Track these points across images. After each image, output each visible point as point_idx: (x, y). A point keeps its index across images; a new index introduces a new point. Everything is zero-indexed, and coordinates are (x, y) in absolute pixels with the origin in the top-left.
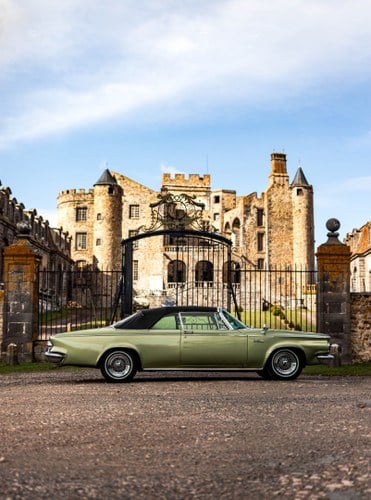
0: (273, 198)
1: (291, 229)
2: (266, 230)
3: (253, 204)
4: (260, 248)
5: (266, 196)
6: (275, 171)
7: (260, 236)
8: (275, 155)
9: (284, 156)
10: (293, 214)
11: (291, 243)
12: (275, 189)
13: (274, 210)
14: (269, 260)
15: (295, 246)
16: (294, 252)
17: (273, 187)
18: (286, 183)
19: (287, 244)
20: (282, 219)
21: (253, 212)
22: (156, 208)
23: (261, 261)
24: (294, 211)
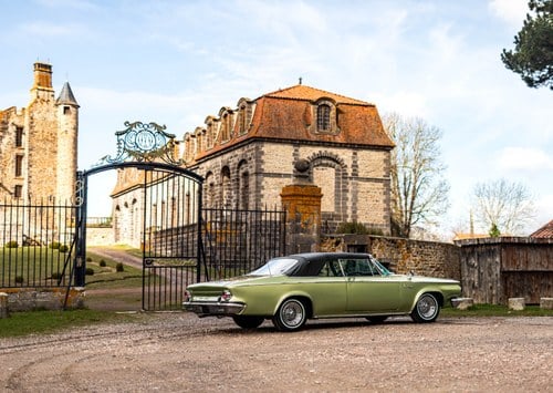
0: (36, 116)
1: (55, 152)
2: (26, 152)
3: (11, 121)
4: (18, 173)
5: (27, 112)
6: (39, 84)
7: (19, 158)
8: (40, 65)
9: (50, 67)
10: (59, 136)
11: (54, 169)
12: (39, 104)
13: (36, 129)
14: (29, 188)
15: (59, 172)
16: (58, 179)
17: (36, 102)
18: (51, 99)
19: (50, 169)
20: (46, 140)
21: (12, 129)
22: (123, 137)
23: (18, 188)
24: (59, 131)
